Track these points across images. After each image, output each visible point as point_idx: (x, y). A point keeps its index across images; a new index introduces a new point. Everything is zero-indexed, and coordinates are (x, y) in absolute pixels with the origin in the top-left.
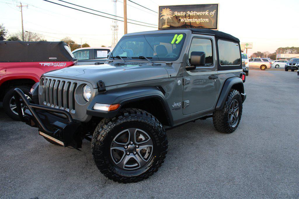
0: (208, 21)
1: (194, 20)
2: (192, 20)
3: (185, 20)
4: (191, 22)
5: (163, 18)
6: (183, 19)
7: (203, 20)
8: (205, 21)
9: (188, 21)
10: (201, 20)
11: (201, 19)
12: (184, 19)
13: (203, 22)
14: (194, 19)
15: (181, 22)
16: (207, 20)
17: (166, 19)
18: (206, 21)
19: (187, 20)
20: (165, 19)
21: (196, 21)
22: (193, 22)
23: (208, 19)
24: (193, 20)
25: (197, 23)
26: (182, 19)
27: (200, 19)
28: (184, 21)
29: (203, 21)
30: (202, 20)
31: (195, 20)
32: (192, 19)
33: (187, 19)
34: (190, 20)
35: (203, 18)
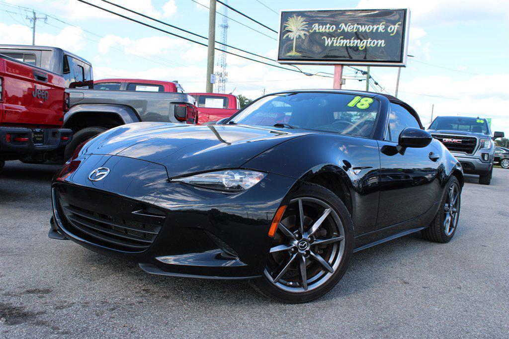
0: (383, 45)
1: (354, 43)
2: (350, 42)
3: (335, 41)
4: (348, 45)
5: (287, 37)
6: (330, 39)
7: (372, 42)
8: (377, 44)
9: (340, 43)
10: (368, 43)
11: (369, 40)
12: (333, 38)
13: (372, 46)
14: (354, 40)
15: (326, 45)
16: (381, 43)
17: (295, 39)
18: (379, 45)
19: (338, 42)
20: (292, 38)
21: (358, 45)
22: (352, 45)
23: (383, 41)
24: (352, 41)
25: (360, 48)
26: (328, 39)
27: (365, 41)
28: (333, 42)
29: (374, 43)
30: (370, 42)
31: (356, 41)
32: (348, 41)
33: (339, 38)
34: (345, 41)
35: (372, 39)
